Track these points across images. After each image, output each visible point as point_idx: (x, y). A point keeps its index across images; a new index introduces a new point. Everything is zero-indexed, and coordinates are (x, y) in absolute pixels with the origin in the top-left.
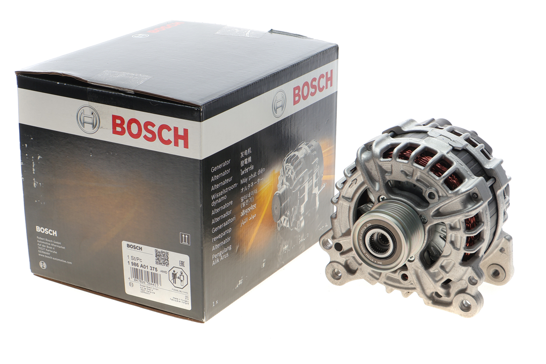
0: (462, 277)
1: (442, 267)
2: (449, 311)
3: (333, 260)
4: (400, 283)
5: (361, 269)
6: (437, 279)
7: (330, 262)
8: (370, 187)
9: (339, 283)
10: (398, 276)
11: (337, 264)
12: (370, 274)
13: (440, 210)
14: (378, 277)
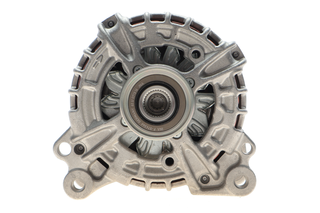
0: (235, 149)
1: (213, 138)
2: (223, 193)
3: (73, 168)
4: (163, 172)
5: (113, 167)
6: (208, 155)
7: (70, 172)
8: (121, 60)
9: (82, 195)
10: (160, 164)
11: (79, 171)
12: (125, 170)
13: (206, 71)
14: (135, 171)
